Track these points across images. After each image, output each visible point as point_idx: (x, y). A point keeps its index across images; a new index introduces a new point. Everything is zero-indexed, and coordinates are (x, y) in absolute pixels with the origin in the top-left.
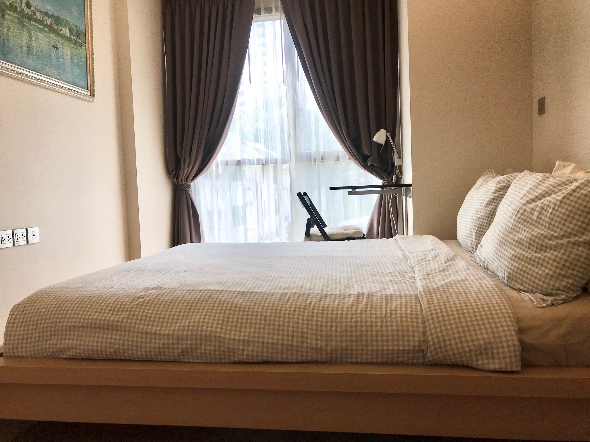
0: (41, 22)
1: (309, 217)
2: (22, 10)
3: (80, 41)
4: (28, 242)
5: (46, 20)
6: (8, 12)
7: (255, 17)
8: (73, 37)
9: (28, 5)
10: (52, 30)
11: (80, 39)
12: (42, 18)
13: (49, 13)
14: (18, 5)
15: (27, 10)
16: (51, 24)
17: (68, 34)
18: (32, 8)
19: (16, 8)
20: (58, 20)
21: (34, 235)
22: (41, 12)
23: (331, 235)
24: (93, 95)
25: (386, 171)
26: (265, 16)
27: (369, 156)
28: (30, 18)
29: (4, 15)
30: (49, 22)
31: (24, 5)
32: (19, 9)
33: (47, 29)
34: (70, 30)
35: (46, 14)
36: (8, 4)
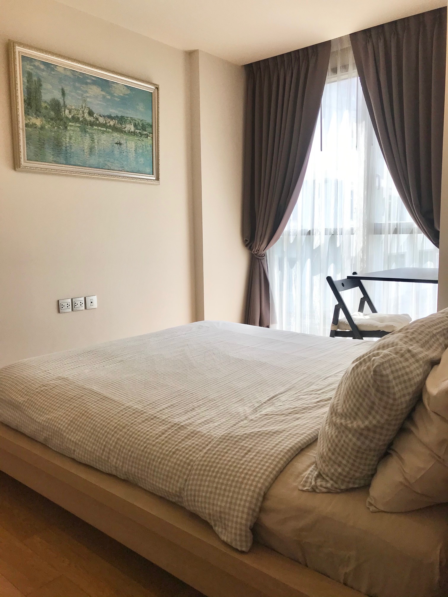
0: (104, 125)
1: (337, 303)
2: (85, 120)
3: (145, 133)
4: (86, 308)
5: (109, 122)
8: (138, 131)
9: (91, 113)
10: (115, 129)
12: (105, 122)
13: (113, 116)
14: (80, 116)
15: (89, 118)
16: (114, 125)
17: (133, 129)
18: (95, 115)
19: (78, 118)
20: (122, 120)
21: (92, 302)
22: (104, 116)
24: (158, 179)
26: (342, 75)
28: (92, 124)
29: (66, 127)
30: (112, 123)
31: (86, 115)
32: (81, 119)
33: (110, 130)
34: (135, 126)
35: (110, 117)
36: (70, 116)
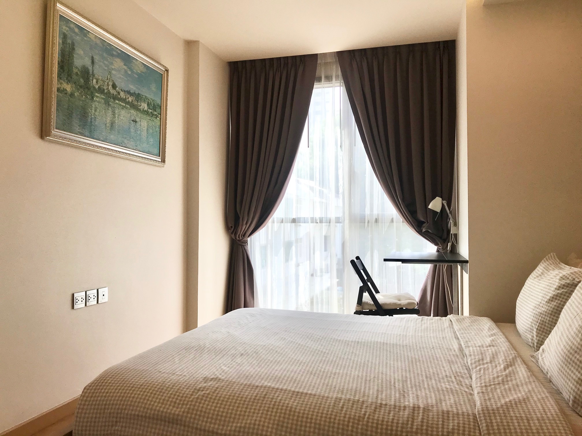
0: (124, 100)
1: (362, 285)
2: (109, 92)
3: (155, 113)
4: (98, 302)
5: (128, 98)
6: (96, 94)
7: (316, 85)
8: (150, 111)
9: (114, 86)
10: (134, 106)
11: (155, 111)
12: (125, 97)
13: (131, 92)
14: (105, 88)
15: (112, 91)
16: (132, 101)
17: (146, 109)
18: (117, 89)
19: (104, 90)
20: (138, 97)
21: (104, 295)
22: (125, 91)
23: (384, 304)
24: (163, 161)
25: (441, 238)
26: (325, 84)
27: (424, 222)
28: (115, 98)
29: (93, 98)
30: (130, 99)
31: (110, 87)
32: (106, 91)
33: (128, 106)
34: (148, 105)
35: (129, 92)
36: (97, 87)
